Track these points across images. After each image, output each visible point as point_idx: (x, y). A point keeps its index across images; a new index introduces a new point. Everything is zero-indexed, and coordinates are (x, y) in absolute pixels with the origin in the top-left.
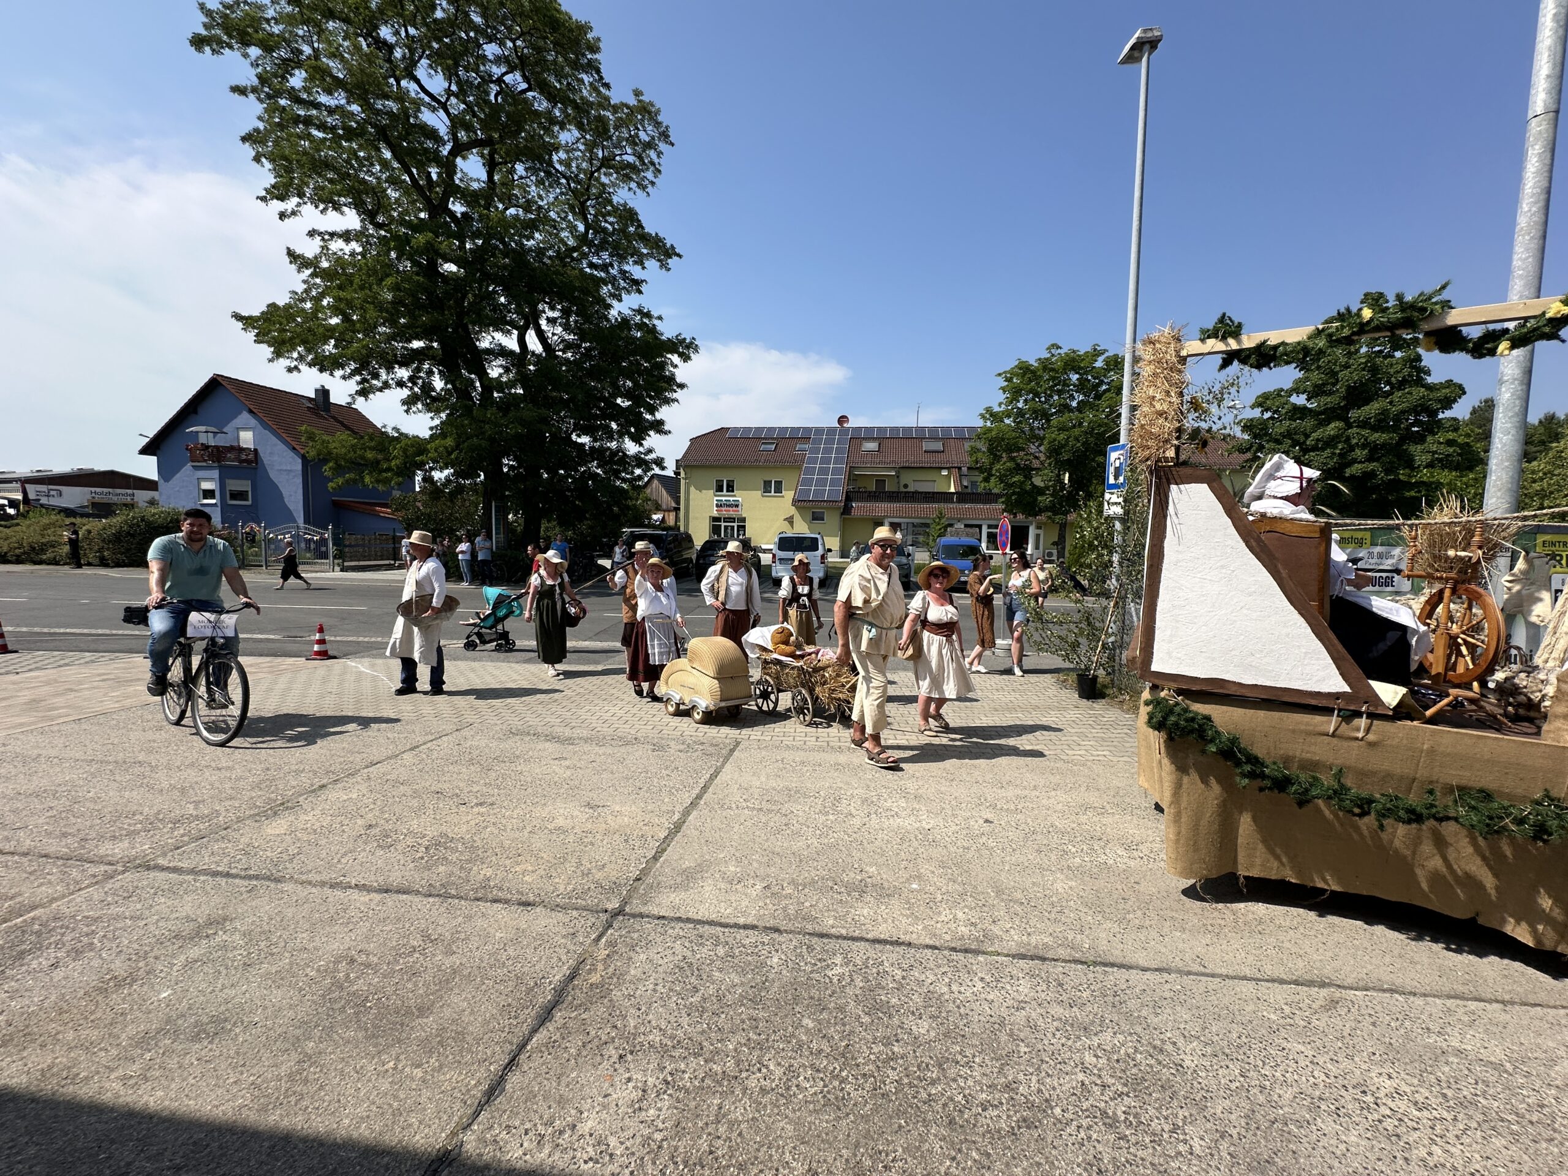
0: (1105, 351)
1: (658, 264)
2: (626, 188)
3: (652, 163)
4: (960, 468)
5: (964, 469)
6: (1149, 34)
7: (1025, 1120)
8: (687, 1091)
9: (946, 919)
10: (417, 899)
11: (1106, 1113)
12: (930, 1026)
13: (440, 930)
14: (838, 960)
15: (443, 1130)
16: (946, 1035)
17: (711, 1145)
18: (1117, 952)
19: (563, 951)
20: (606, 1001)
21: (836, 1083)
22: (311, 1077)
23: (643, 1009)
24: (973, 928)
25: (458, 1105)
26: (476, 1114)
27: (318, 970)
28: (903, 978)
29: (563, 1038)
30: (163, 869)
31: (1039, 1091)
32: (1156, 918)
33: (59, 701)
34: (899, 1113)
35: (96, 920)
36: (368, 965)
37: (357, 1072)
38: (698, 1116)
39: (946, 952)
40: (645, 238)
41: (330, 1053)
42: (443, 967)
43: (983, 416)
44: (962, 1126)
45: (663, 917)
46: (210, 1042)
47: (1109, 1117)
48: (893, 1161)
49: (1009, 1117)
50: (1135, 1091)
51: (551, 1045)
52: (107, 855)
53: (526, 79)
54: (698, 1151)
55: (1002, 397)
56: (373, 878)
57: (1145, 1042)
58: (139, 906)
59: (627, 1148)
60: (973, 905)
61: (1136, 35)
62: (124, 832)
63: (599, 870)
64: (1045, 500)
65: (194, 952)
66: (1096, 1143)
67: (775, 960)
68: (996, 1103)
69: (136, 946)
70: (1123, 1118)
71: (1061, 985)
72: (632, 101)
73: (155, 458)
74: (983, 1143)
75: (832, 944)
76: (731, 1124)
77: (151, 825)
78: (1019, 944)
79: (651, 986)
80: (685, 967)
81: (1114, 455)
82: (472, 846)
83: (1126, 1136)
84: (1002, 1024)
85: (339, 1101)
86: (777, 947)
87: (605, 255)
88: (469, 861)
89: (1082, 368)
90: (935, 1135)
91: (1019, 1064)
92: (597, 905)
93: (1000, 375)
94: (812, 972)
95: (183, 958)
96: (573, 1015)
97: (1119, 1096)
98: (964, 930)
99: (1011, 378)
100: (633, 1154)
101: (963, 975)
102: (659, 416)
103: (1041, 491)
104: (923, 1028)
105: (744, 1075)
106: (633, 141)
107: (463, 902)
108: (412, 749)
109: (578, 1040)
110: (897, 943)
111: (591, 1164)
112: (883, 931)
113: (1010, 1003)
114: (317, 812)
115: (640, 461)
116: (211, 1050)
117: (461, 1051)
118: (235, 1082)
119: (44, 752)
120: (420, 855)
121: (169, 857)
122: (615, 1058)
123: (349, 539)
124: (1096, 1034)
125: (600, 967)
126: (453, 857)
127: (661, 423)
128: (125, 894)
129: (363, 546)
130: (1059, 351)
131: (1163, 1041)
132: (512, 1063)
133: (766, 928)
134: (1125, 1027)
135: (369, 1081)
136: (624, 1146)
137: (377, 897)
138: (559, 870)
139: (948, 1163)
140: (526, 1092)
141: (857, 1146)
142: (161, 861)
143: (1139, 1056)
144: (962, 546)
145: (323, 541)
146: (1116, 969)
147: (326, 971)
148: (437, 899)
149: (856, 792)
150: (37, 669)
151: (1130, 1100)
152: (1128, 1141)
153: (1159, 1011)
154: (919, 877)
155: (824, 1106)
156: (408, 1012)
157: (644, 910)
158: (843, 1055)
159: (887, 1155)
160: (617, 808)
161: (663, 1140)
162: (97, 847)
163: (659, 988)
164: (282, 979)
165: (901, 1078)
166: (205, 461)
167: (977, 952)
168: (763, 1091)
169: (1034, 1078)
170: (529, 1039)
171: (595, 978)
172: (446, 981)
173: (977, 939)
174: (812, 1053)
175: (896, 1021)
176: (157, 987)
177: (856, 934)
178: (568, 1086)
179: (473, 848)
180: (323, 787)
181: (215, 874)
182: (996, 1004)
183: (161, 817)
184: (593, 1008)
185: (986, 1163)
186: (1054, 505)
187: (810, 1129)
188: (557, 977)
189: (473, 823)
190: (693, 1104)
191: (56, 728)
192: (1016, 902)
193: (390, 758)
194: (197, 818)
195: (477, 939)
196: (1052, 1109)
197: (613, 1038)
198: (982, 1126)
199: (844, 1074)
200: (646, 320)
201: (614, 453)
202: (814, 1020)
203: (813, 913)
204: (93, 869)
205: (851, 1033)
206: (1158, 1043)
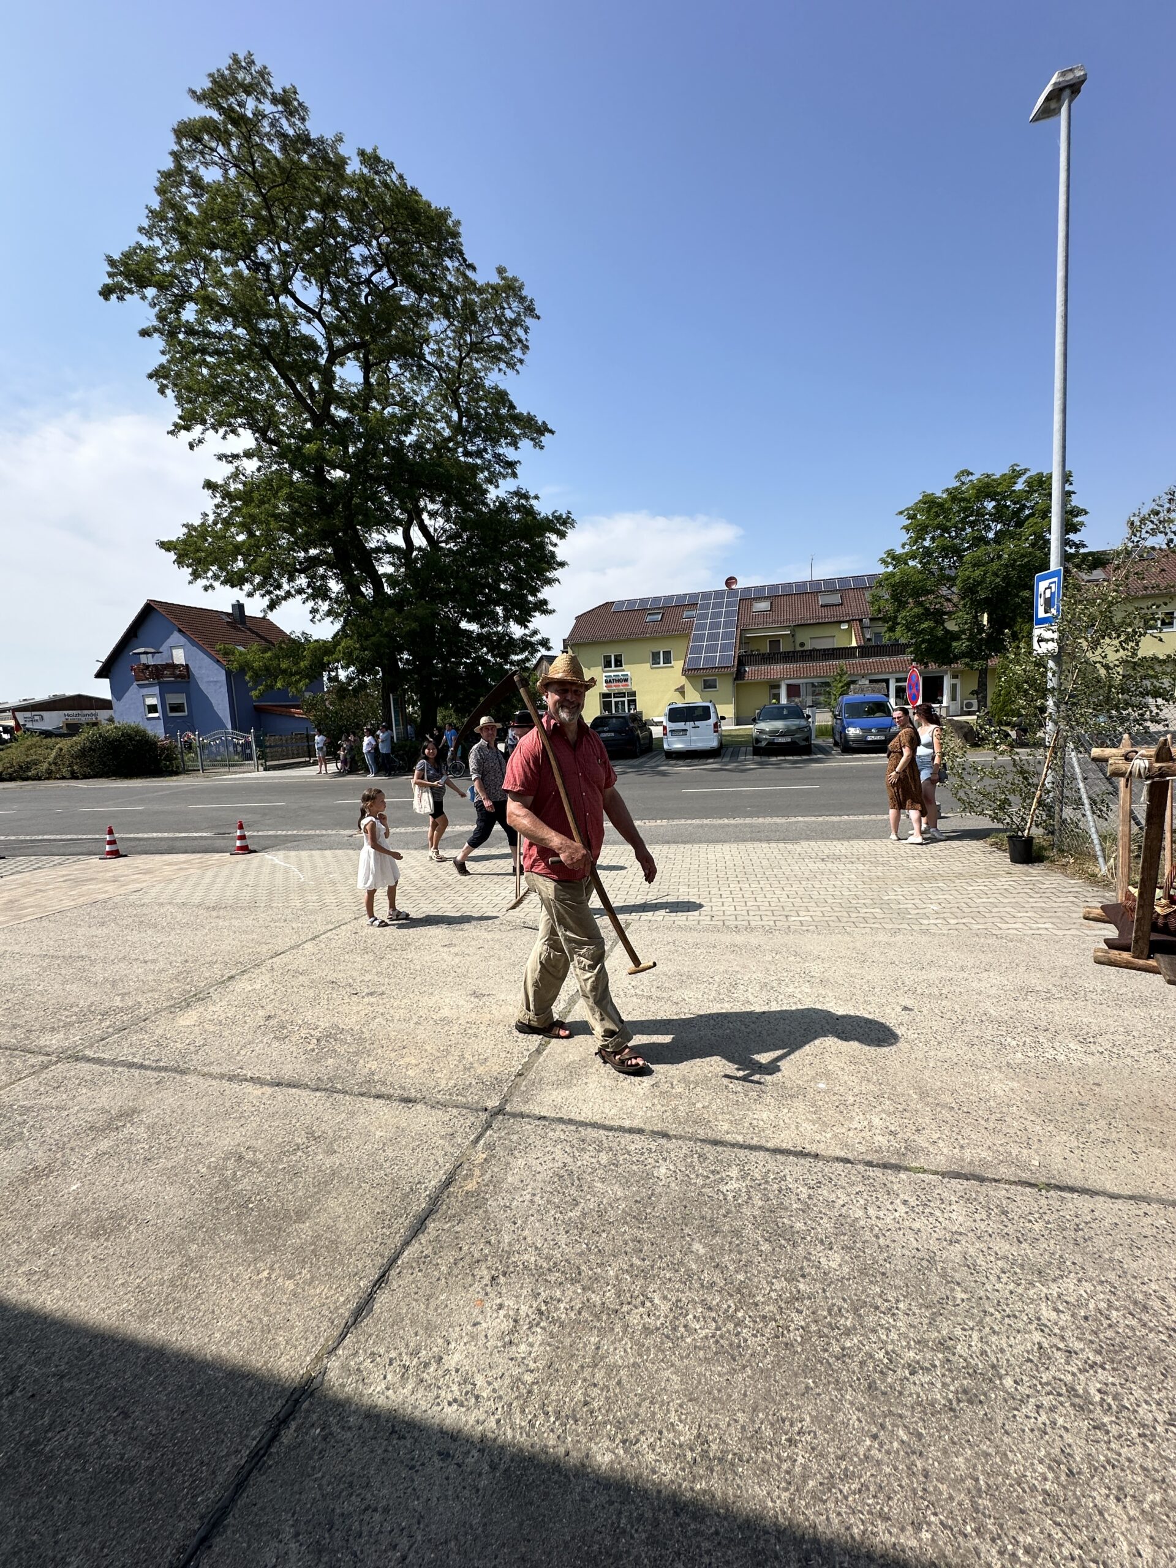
0: (1026, 470)
1: (532, 443)
2: (496, 369)
3: (520, 340)
4: (861, 620)
5: (866, 622)
6: (1070, 76)
7: (965, 1392)
8: (562, 1325)
9: (859, 1126)
10: (305, 1093)
11: (1074, 1389)
12: (843, 1258)
13: (324, 1126)
14: (734, 1172)
15: (308, 1353)
16: (863, 1272)
17: (586, 1394)
18: (1077, 1173)
19: (439, 1153)
20: (481, 1212)
21: (730, 1326)
22: (191, 1283)
23: (519, 1222)
24: (892, 1138)
25: (325, 1324)
26: (343, 1337)
27: (209, 1167)
28: (810, 1197)
29: (435, 1254)
30: (89, 1060)
31: (983, 1353)
32: (1126, 1129)
33: (30, 901)
34: (806, 1370)
35: (29, 1109)
36: (254, 1163)
37: (233, 1281)
38: (572, 1356)
39: (860, 1167)
40: (517, 419)
41: (211, 1258)
42: (324, 1168)
43: (884, 561)
44: (884, 1393)
45: (545, 1117)
46: (107, 1240)
47: (1078, 1396)
48: (799, 1433)
49: (944, 1385)
50: (1112, 1362)
51: (423, 1260)
52: (45, 1046)
53: (392, 275)
54: (571, 1400)
55: (905, 537)
56: (267, 1070)
57: (1122, 1295)
58: (64, 1096)
59: (494, 1391)
60: (892, 1109)
61: (1053, 81)
62: (61, 1024)
63: (481, 1064)
64: (960, 646)
65: (104, 1145)
66: (1062, 1432)
67: (663, 1170)
68: (927, 1365)
69: (57, 1137)
70: (1097, 1398)
71: (1005, 1213)
72: (495, 280)
73: (107, 680)
74: (913, 1418)
75: (727, 1153)
76: (612, 1369)
77: (83, 1017)
78: (950, 1160)
79: (528, 1197)
80: (564, 1176)
81: (1043, 585)
82: (360, 1038)
83: (1104, 1425)
84: (932, 1261)
85: (213, 1312)
86: (665, 1154)
87: (478, 441)
88: (356, 1054)
89: (999, 494)
90: (852, 1403)
91: (956, 1315)
92: (478, 1103)
93: (901, 513)
94: (703, 1186)
95: (94, 1149)
96: (446, 1227)
97: (1091, 1367)
98: (881, 1140)
99: (915, 515)
100: (500, 1398)
101: (881, 1194)
102: (540, 596)
103: (955, 637)
104: (833, 1261)
105: (625, 1308)
106: (499, 321)
107: (347, 1097)
108: (313, 939)
109: (450, 1256)
110: (802, 1154)
111: (455, 1406)
112: (785, 1139)
113: (941, 1234)
114: (224, 1003)
115: (526, 645)
116: (106, 1248)
117: (332, 1262)
118: (123, 1284)
119: (9, 949)
120: (311, 1047)
121: (95, 1048)
122: (486, 1280)
123: (269, 740)
124: (1054, 1280)
125: (477, 1172)
126: (342, 1049)
127: (544, 602)
128: (56, 1085)
129: (281, 746)
130: (970, 477)
131: (1147, 1295)
132: (382, 1279)
133: (653, 1132)
134: (1091, 1273)
135: (243, 1291)
136: (490, 1388)
137: (268, 1090)
138: (442, 1064)
139: (868, 1443)
140: (394, 1314)
141: (755, 1409)
142: (89, 1053)
143: (1114, 1313)
144: (868, 703)
145: (247, 744)
146: (1075, 1195)
147: (216, 1168)
148: (323, 1094)
149: (754, 976)
150: (18, 872)
151: (1106, 1373)
152: (1107, 1432)
153: (1138, 1253)
154: (827, 1075)
155: (716, 1353)
156: (287, 1217)
157: (524, 1109)
158: (739, 1291)
159: (791, 1425)
160: (503, 997)
161: (533, 1383)
162: (38, 1037)
163: (537, 1199)
164: (176, 1175)
165: (808, 1324)
166: (147, 679)
167: (897, 1168)
168: (647, 1331)
169: (975, 1335)
170: (401, 1253)
171: (471, 1186)
172: (327, 1182)
173: (897, 1152)
174: (702, 1286)
175: (801, 1250)
176: (69, 1179)
177: (754, 1142)
178: (436, 1310)
179: (361, 1040)
180: (231, 978)
181: (131, 1065)
182: (924, 1235)
183: (93, 1009)
184: (468, 1219)
185: (917, 1446)
186: (972, 650)
187: (699, 1383)
188: (433, 1183)
189: (363, 1013)
190: (567, 1341)
191: (22, 926)
192: (943, 1106)
193: (292, 948)
194: (122, 1010)
195: (357, 1137)
196: (1000, 1378)
197: (487, 1256)
198: (910, 1395)
199: (740, 1314)
200: (523, 501)
201: (502, 636)
202: (705, 1245)
203: (706, 1116)
204: (33, 1060)
205: (749, 1263)
206: (1140, 1297)
